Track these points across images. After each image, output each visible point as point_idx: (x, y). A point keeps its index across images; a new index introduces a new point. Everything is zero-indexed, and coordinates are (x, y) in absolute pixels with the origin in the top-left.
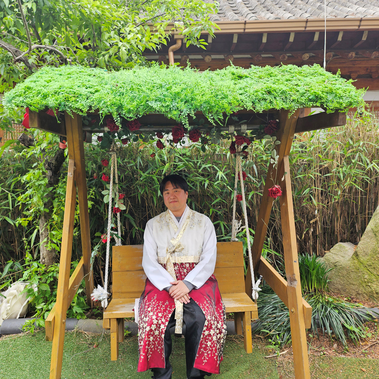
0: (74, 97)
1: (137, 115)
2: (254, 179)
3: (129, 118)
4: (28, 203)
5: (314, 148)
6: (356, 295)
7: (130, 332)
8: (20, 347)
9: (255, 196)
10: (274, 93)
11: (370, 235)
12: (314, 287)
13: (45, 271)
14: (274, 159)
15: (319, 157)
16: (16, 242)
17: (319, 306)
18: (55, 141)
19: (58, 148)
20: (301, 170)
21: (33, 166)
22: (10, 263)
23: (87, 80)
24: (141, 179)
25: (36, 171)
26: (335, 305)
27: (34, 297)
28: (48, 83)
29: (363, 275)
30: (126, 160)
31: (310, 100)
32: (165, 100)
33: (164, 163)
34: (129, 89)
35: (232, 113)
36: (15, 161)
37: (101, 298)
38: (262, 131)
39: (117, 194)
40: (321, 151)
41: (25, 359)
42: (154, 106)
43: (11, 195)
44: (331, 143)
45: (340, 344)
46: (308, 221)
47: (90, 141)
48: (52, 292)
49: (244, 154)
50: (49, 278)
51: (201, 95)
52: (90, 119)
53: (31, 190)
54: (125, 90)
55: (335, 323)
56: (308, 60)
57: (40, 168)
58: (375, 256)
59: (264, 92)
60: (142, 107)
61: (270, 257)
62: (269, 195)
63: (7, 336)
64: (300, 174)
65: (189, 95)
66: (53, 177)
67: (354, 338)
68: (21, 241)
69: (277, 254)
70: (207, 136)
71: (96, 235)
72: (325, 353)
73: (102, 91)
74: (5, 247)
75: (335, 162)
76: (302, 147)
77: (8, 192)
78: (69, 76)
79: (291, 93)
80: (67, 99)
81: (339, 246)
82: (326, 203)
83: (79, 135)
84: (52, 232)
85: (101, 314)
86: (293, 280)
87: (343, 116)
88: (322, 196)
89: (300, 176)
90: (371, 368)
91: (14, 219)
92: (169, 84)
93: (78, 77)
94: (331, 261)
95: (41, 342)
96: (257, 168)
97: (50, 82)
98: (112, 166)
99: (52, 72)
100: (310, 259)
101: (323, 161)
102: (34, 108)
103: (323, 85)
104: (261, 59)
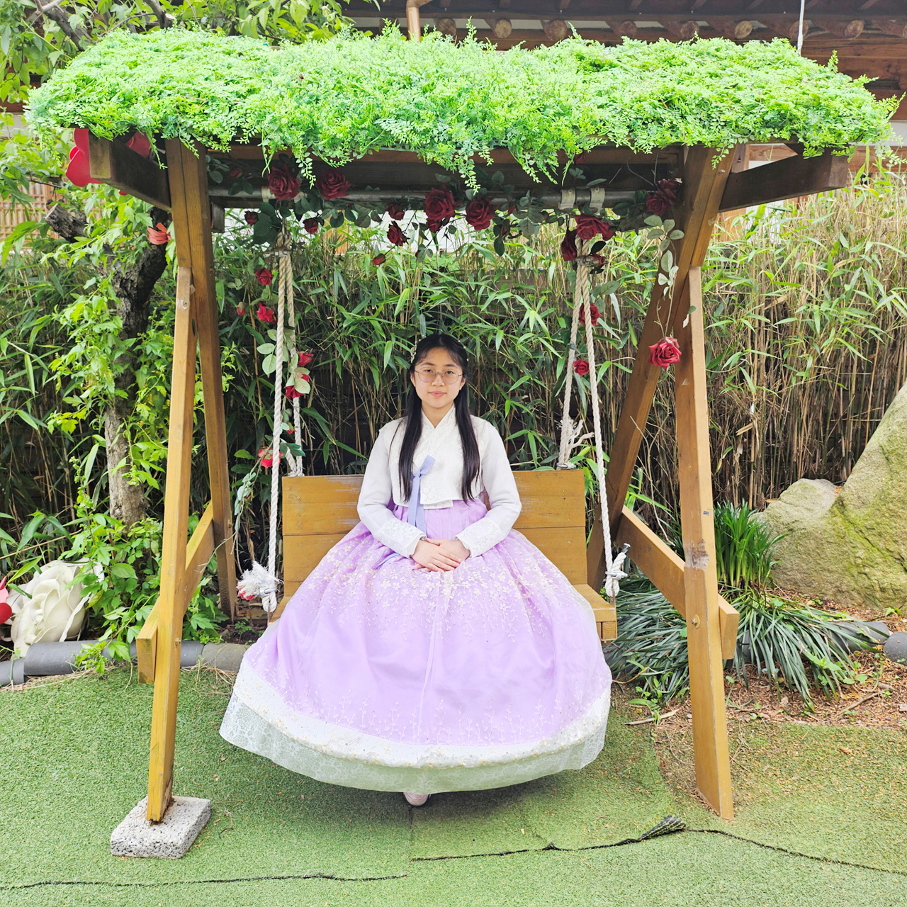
0: (198, 103)
1: (352, 154)
2: (610, 330)
3: (334, 159)
4: (77, 375)
5: (756, 257)
6: (835, 595)
8: (73, 701)
9: (611, 372)
10: (681, 104)
11: (874, 459)
12: (741, 577)
13: (124, 536)
14: (667, 275)
15: (767, 278)
16: (47, 471)
17: (751, 616)
18: (140, 224)
19: (144, 244)
20: (721, 308)
21: (86, 287)
22: (38, 517)
23: (225, 64)
24: (345, 326)
25: (96, 300)
26: (786, 615)
27: (100, 593)
28: (131, 68)
29: (854, 550)
30: (305, 281)
31: (767, 124)
32: (419, 117)
33: (396, 287)
34: (331, 87)
35: (580, 152)
36: (36, 276)
37: (262, 591)
38: (642, 206)
39: (294, 351)
40: (772, 264)
41: (85, 728)
42: (395, 132)
43: (31, 358)
44: (796, 243)
45: (795, 697)
46: (733, 429)
49: (596, 262)
50: (133, 551)
51: (506, 106)
52: (225, 168)
53: (84, 344)
54: (322, 90)
55: (786, 652)
57: (104, 291)
58: (884, 508)
59: (657, 103)
60: (363, 134)
61: (640, 513)
62: (651, 361)
63: (39, 680)
64: (720, 320)
65: (478, 106)
66: (133, 314)
67: (828, 685)
68: (59, 468)
70: (509, 214)
71: (238, 455)
72: (761, 715)
73: (266, 90)
74: (20, 481)
75: (803, 289)
76: (727, 253)
77: (24, 351)
78: (179, 53)
79: (720, 105)
80: (181, 109)
81: (800, 486)
82: (778, 387)
83: (202, 206)
84: (137, 445)
85: (253, 634)
86: (700, 553)
87: (841, 165)
88: (767, 371)
89: (719, 324)
90: (863, 747)
91: (40, 418)
92: (428, 77)
93: (202, 57)
94: (781, 520)
95: (122, 692)
96: (619, 303)
97: (136, 66)
98: (282, 285)
99: (136, 43)
100: (735, 514)
101: (776, 289)
102: (102, 128)
103: (797, 88)
104: (633, 32)
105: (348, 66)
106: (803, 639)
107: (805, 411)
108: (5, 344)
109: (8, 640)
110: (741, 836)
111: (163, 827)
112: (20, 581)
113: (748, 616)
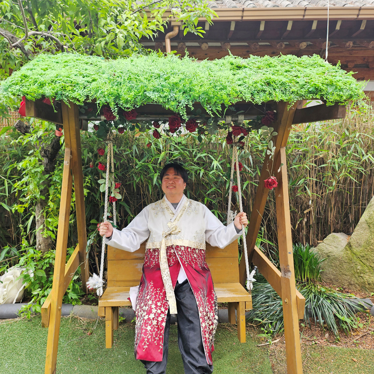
0: (71, 86)
1: (134, 106)
2: (249, 169)
3: (127, 108)
4: (24, 190)
5: (310, 139)
6: (348, 286)
7: (124, 319)
8: (17, 331)
9: (249, 186)
10: (274, 84)
11: (363, 226)
12: (307, 277)
13: (42, 258)
14: (271, 150)
15: (315, 148)
16: (13, 228)
17: (311, 296)
18: (51, 129)
19: (54, 136)
20: (296, 160)
21: (29, 154)
22: (7, 248)
23: (84, 68)
24: (137, 167)
25: (32, 159)
26: (327, 295)
27: (30, 283)
28: (45, 71)
29: (356, 266)
30: (121, 148)
31: (310, 92)
32: (163, 91)
33: (160, 151)
34: (126, 79)
35: (230, 104)
36: (11, 147)
37: (96, 287)
38: (260, 122)
39: (113, 183)
40: (317, 141)
41: (21, 344)
42: (152, 97)
43: (7, 181)
44: (327, 133)
45: (332, 334)
46: (302, 211)
47: (86, 129)
48: (48, 278)
49: (241, 145)
50: (45, 264)
51: (199, 86)
52: (86, 108)
53: (27, 177)
54: (122, 80)
55: (327, 313)
56: (305, 48)
57: (36, 155)
58: (368, 248)
59: (263, 84)
60: (139, 98)
61: (263, 246)
62: (265, 187)
63: (3, 321)
64: (296, 165)
65: (188, 86)
66: (49, 164)
67: (346, 328)
68: (17, 226)
69: (271, 243)
70: (204, 126)
71: (91, 222)
72: (317, 342)
73: (100, 80)
74: (1, 232)
75: (330, 152)
76: (298, 137)
77: (4, 178)
78: (66, 64)
79: (290, 84)
80: (64, 88)
81: (331, 237)
82: (321, 193)
83: (75, 122)
84: (48, 219)
85: (96, 300)
86: (287, 271)
87: (343, 109)
88: (316, 186)
89: (295, 167)
90: (362, 358)
92: (167, 73)
93: (75, 65)
94: (324, 252)
95: (37, 327)
96: (252, 157)
97: (47, 69)
98: (108, 155)
99: (49, 59)
100: (303, 249)
101: (319, 152)
102: (30, 96)
103: (323, 76)
104: (258, 47)
105: (134, 69)
106: (335, 307)
113: (310, 296)
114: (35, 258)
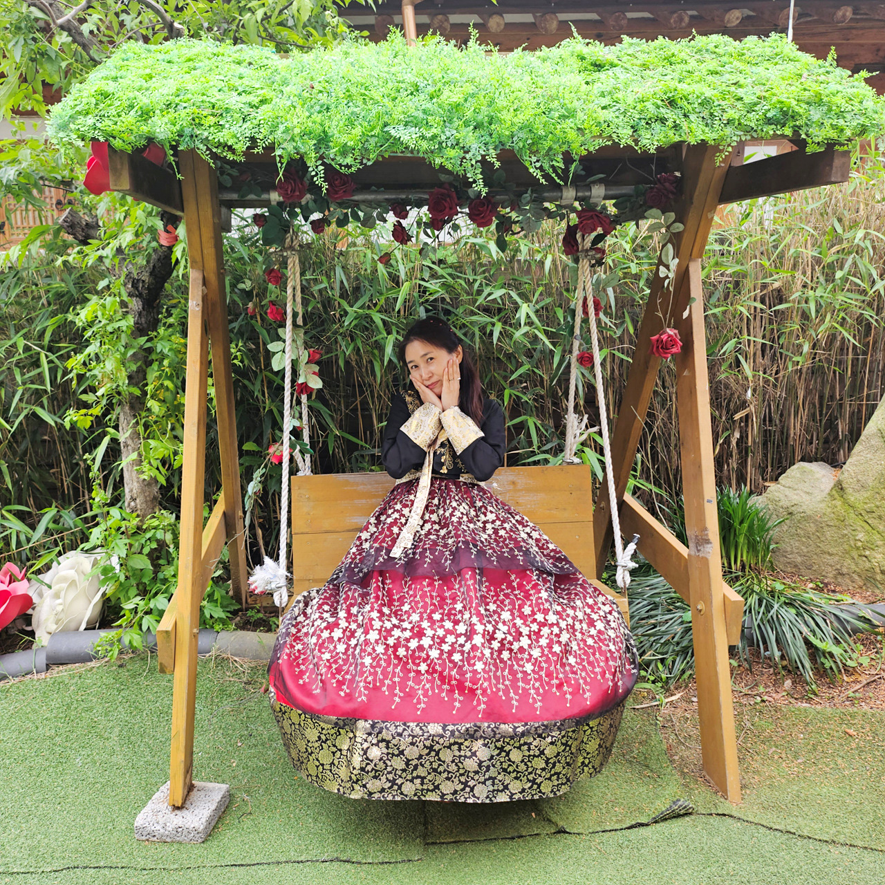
0: (213, 115)
1: (362, 160)
2: (607, 320)
3: (345, 166)
4: (92, 373)
5: (751, 244)
6: (835, 577)
8: (94, 689)
9: (608, 360)
10: (684, 103)
11: (873, 442)
12: (742, 561)
13: (139, 528)
14: (667, 267)
15: (762, 265)
16: (63, 465)
17: (753, 600)
18: (151, 227)
19: (154, 245)
20: (717, 296)
21: (99, 288)
22: (52, 512)
23: (237, 74)
24: (347, 319)
25: (109, 300)
26: (788, 598)
27: (117, 584)
28: (146, 81)
29: (854, 533)
31: (769, 121)
32: (427, 123)
33: (396, 281)
34: (341, 96)
35: (585, 153)
36: (47, 277)
37: (273, 586)
38: (641, 201)
39: (302, 348)
40: (767, 250)
41: (106, 715)
42: (404, 138)
43: (47, 357)
44: (790, 230)
45: (799, 679)
46: (730, 414)
49: (599, 256)
50: (148, 542)
51: (512, 110)
52: (235, 172)
53: (98, 344)
54: (333, 99)
55: (789, 635)
56: (737, 26)
57: (116, 292)
58: (883, 491)
59: (660, 103)
60: (373, 141)
62: (652, 352)
63: (61, 668)
64: (716, 307)
65: (485, 110)
67: (831, 668)
68: (74, 461)
70: (511, 211)
71: (245, 448)
72: (765, 698)
73: (278, 100)
74: (37, 475)
76: (722, 241)
77: (39, 349)
78: (191, 64)
79: (723, 103)
80: (197, 121)
81: (798, 470)
82: (774, 372)
83: (213, 210)
84: (148, 441)
85: (264, 621)
86: (703, 541)
87: (843, 160)
88: (763, 356)
89: (715, 311)
90: (868, 729)
91: (55, 414)
92: (434, 83)
93: (213, 67)
94: (781, 504)
95: (141, 679)
96: (615, 292)
97: (151, 78)
98: (290, 284)
99: (149, 55)
100: (734, 499)
101: (771, 276)
102: (121, 141)
103: (798, 84)
104: (624, 22)
105: (357, 74)
107: (801, 394)
108: (21, 343)
109: (29, 629)
110: (749, 819)
111: (185, 813)
112: (39, 572)
113: (749, 600)
114: (122, 530)
